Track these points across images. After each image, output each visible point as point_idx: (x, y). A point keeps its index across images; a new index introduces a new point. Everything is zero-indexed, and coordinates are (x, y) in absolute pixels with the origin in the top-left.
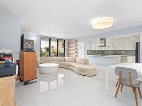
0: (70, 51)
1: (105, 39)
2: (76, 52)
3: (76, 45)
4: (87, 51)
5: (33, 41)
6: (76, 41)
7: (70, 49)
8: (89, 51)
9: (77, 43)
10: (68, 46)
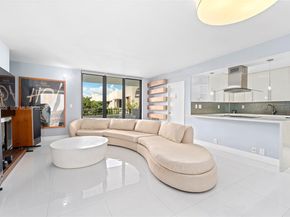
0: (152, 104)
1: (245, 67)
2: (166, 108)
3: (166, 90)
4: (193, 104)
5: (64, 83)
6: (166, 82)
7: (153, 100)
8: (198, 103)
9: (167, 86)
10: (148, 92)
